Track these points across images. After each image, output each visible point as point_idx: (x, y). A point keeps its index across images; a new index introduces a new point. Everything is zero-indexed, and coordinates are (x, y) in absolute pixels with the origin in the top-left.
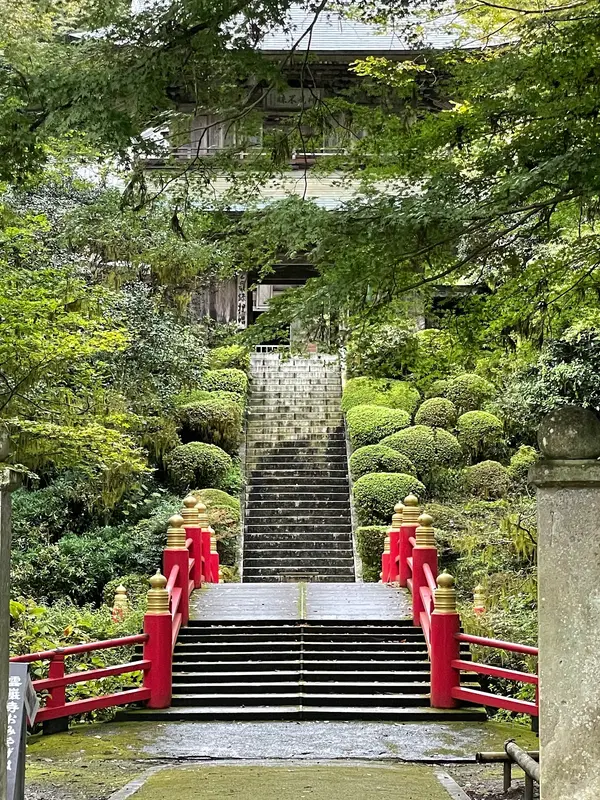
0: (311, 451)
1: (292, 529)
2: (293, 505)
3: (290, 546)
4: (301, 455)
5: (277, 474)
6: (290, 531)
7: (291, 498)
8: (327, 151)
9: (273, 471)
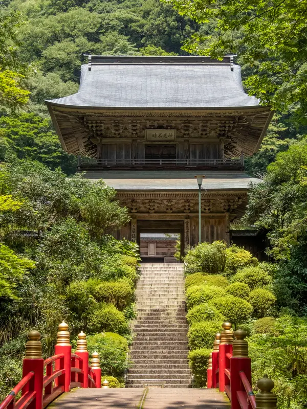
0: (168, 314)
1: (156, 357)
2: (156, 343)
3: (155, 367)
4: (162, 316)
5: (148, 326)
6: (155, 358)
7: (155, 339)
8: (178, 161)
9: (146, 325)
